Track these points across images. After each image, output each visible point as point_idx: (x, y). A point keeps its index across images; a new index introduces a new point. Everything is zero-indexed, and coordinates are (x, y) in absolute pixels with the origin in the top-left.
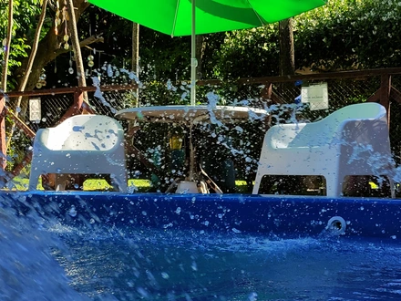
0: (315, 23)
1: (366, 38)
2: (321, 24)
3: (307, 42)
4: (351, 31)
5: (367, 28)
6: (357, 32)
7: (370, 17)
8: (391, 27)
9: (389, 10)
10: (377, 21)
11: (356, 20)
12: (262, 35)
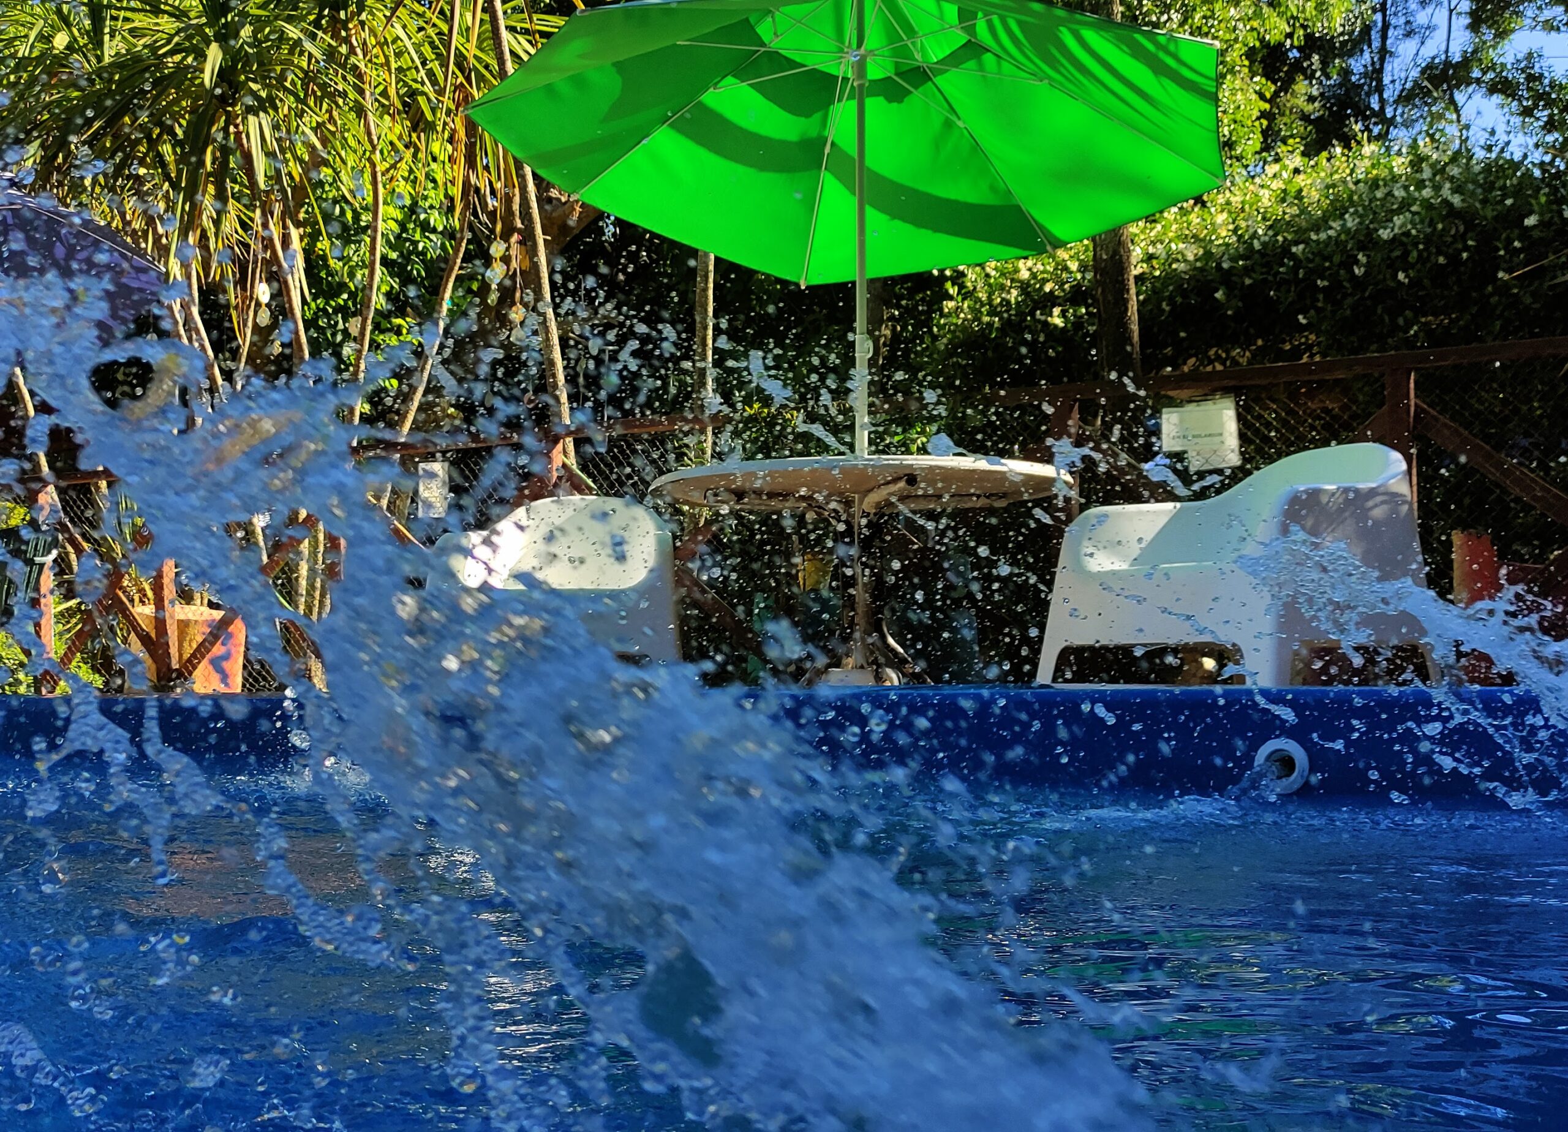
0: (1192, 252)
1: (1336, 285)
2: (1208, 254)
3: (1171, 300)
4: (1295, 270)
5: (1337, 259)
6: (1310, 272)
7: (1345, 229)
8: (1406, 253)
9: (1398, 212)
10: (1366, 240)
11: (1307, 242)
12: (1048, 288)
